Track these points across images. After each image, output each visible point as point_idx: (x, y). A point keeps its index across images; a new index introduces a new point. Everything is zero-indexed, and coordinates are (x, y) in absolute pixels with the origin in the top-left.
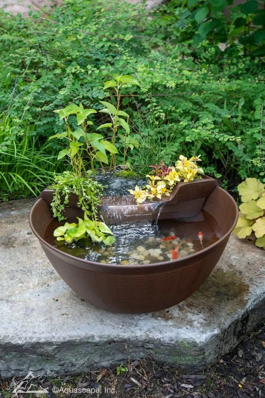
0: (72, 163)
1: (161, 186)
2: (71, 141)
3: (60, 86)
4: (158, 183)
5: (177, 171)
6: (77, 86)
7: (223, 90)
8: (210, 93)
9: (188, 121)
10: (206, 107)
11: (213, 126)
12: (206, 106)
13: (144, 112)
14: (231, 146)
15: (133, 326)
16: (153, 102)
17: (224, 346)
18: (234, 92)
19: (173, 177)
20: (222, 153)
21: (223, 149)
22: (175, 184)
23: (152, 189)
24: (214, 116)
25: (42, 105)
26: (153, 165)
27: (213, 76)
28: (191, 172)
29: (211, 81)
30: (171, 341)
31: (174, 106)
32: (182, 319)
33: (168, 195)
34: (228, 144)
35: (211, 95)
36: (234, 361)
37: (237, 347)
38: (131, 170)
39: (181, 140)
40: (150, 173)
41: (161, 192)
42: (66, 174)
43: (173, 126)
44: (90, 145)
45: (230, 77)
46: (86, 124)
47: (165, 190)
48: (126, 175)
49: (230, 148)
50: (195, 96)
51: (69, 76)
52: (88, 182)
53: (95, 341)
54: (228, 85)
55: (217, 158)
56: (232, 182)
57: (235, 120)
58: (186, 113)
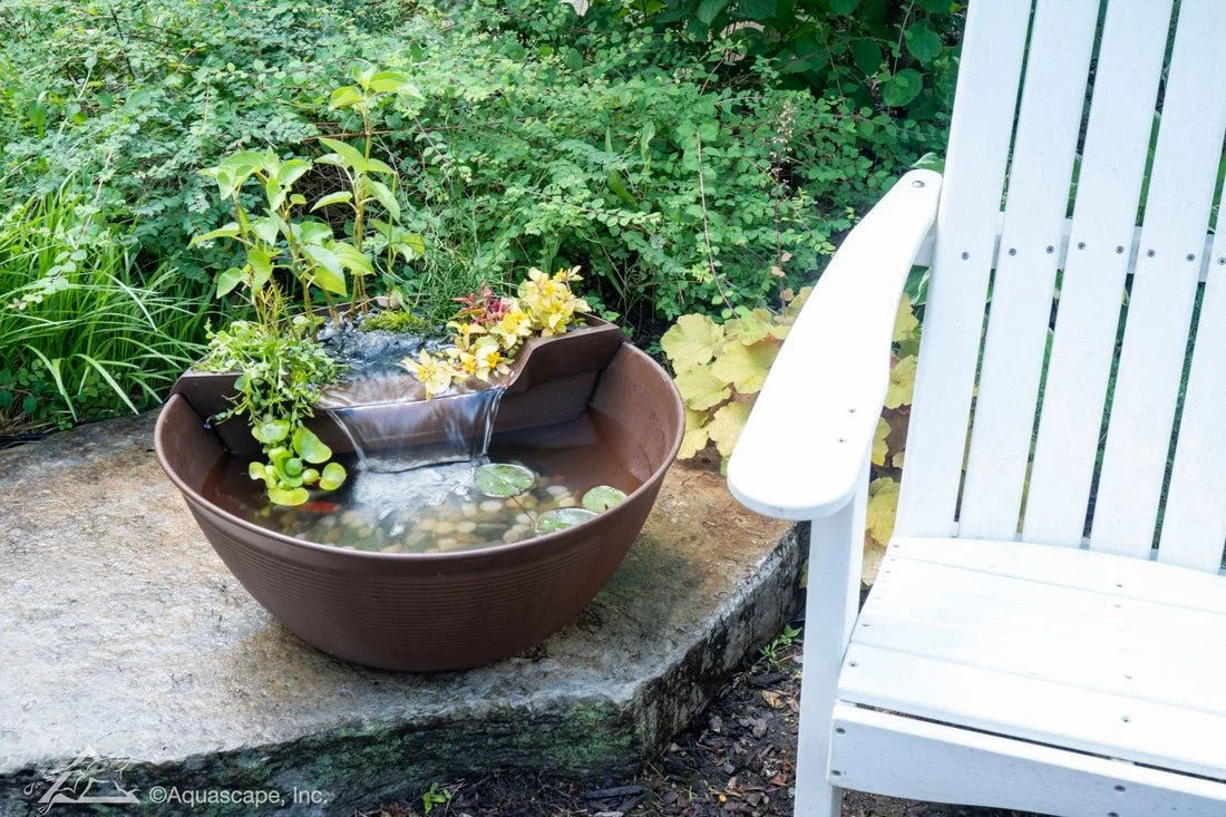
0: (253, 302)
1: (488, 348)
2: (250, 248)
3: (184, 118)
4: (479, 340)
5: (525, 308)
6: (230, 115)
7: (600, 108)
8: (571, 117)
9: (525, 187)
10: (563, 148)
11: (587, 193)
12: (563, 146)
13: (410, 172)
14: (633, 241)
15: (455, 686)
16: (435, 143)
17: (677, 711)
18: (626, 112)
19: (514, 325)
20: (613, 260)
21: (614, 250)
22: (521, 342)
23: (465, 357)
24: (585, 171)
25: (145, 165)
26: (466, 295)
27: (569, 74)
28: (558, 310)
29: (567, 88)
30: (551, 709)
31: (483, 152)
32: (571, 655)
33: (505, 370)
34: (626, 237)
35: (573, 121)
36: (703, 743)
37: (707, 710)
38: (408, 309)
39: (514, 233)
40: (455, 316)
41: (487, 364)
42: (239, 328)
43: (488, 201)
44: (301, 256)
45: (611, 77)
46: (290, 202)
47: (497, 357)
48: (394, 325)
49: (632, 247)
50: (531, 126)
51: (205, 89)
52: (298, 349)
53: (365, 734)
54: (609, 93)
55: (602, 274)
56: (641, 333)
57: (634, 178)
58: (516, 169)
